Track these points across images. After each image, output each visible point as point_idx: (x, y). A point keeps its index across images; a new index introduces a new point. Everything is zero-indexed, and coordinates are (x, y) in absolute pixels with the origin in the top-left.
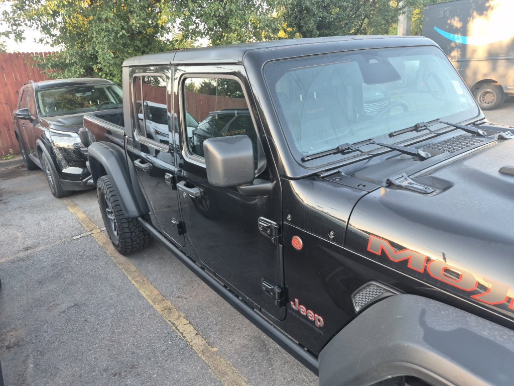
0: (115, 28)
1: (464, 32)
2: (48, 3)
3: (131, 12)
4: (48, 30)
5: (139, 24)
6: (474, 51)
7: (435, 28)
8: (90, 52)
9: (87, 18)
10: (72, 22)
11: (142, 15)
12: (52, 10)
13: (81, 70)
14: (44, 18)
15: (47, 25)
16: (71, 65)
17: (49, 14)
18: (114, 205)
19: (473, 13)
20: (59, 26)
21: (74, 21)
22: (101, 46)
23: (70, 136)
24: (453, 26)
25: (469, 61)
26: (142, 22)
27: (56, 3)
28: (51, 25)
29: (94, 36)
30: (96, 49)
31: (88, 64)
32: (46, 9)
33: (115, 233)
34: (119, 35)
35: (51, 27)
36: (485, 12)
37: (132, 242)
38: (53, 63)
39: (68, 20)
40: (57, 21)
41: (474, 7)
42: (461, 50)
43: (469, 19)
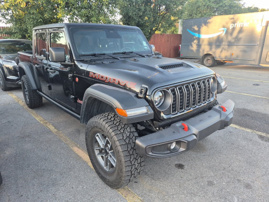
0: (37, 18)
1: (199, 32)
2: (5, 4)
3: (45, 11)
4: (4, 16)
5: (49, 17)
6: (203, 41)
7: (188, 30)
8: (25, 28)
9: (24, 12)
10: (16, 13)
11: (50, 13)
12: (7, 7)
13: (20, 36)
14: (3, 11)
15: (4, 14)
16: (15, 33)
17: (5, 9)
18: (27, 85)
19: (202, 24)
20: (10, 15)
21: (17, 13)
22: (30, 25)
23: (11, 62)
24: (195, 29)
25: (201, 45)
26: (50, 16)
27: (9, 4)
28: (6, 14)
29: (26, 20)
30: (27, 26)
31: (23, 34)
32: (4, 6)
33: (28, 100)
34: (38, 21)
35: (6, 15)
36: (207, 24)
37: (34, 101)
38: (6, 32)
39: (14, 12)
40: (9, 13)
41: (203, 22)
42: (198, 40)
43: (201, 27)
